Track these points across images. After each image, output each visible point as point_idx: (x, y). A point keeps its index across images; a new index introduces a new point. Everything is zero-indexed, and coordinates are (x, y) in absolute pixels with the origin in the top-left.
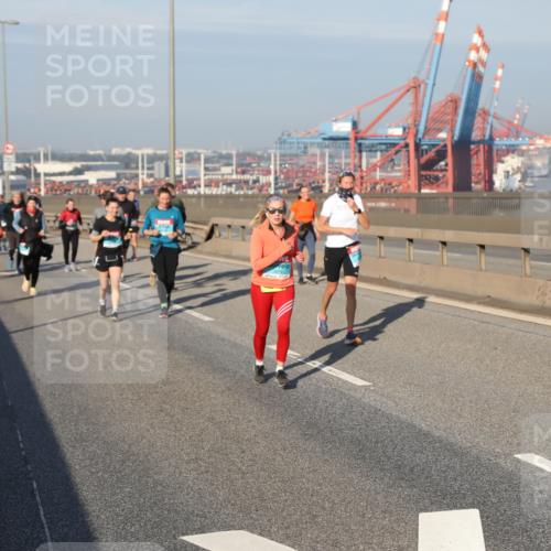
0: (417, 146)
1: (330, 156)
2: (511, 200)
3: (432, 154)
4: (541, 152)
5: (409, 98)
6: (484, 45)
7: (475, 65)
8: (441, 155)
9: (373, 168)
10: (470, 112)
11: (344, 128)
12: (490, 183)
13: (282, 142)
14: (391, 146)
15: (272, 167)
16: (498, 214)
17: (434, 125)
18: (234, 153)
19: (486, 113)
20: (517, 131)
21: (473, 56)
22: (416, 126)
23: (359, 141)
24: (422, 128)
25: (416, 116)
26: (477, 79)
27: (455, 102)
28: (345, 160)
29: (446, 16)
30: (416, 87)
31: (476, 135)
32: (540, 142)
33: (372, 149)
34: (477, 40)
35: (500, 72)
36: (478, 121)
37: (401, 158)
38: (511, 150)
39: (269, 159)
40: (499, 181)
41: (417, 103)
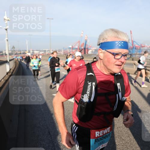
0: (79, 49)
1: (70, 50)
2: (90, 55)
3: (81, 50)
4: (94, 49)
5: (78, 43)
6: (87, 37)
7: (86, 39)
8: (82, 50)
9: (74, 51)
10: (85, 45)
11: (71, 47)
12: (88, 53)
13: (63, 48)
14: (76, 49)
15: (62, 51)
16: (89, 57)
17: (81, 46)
18: (58, 50)
19: (87, 45)
20: (91, 47)
21: (86, 38)
22: (79, 46)
23: (73, 48)
24: (80, 47)
25: (79, 45)
26: (86, 41)
27: (84, 44)
28: (71, 50)
29: (82, 34)
30: (79, 42)
31: (86, 47)
32: (93, 48)
33: (74, 49)
34: (86, 36)
35: (89, 40)
36: (86, 46)
37: (78, 50)
38: (90, 49)
39: (62, 50)
40: (89, 53)
41: (79, 44)
